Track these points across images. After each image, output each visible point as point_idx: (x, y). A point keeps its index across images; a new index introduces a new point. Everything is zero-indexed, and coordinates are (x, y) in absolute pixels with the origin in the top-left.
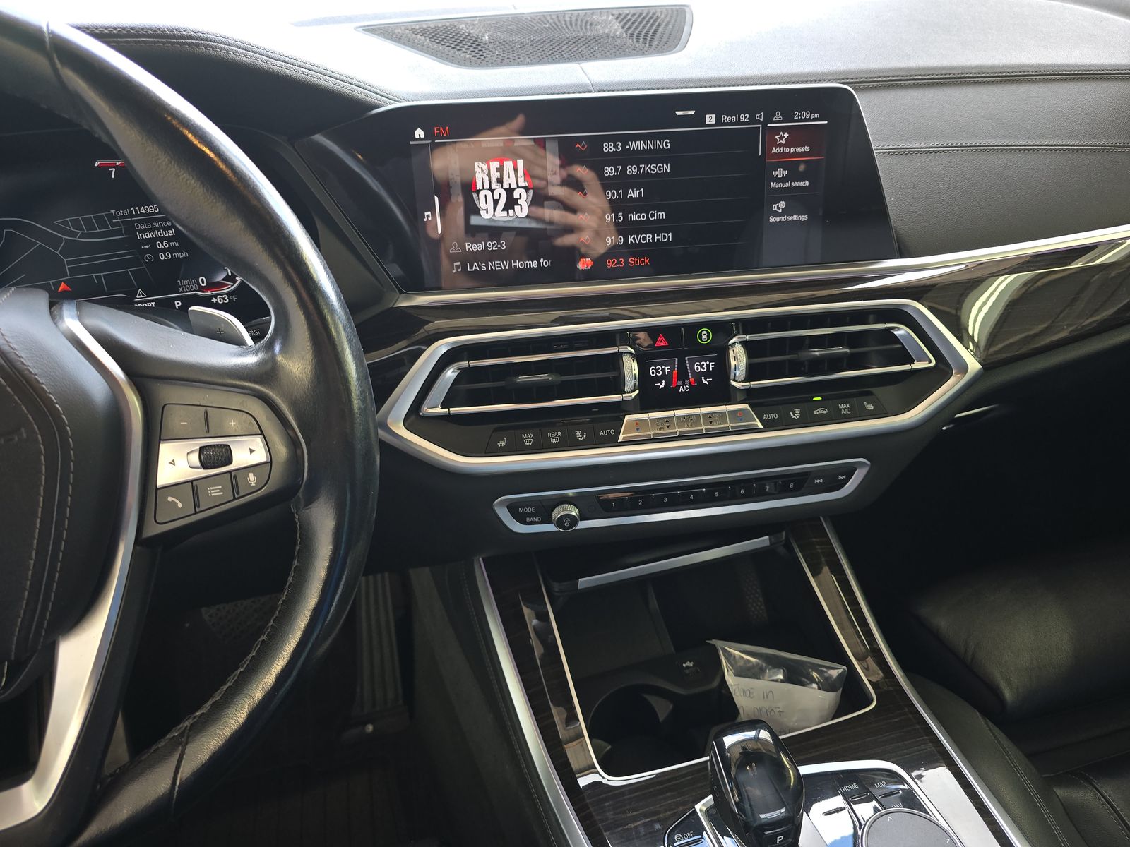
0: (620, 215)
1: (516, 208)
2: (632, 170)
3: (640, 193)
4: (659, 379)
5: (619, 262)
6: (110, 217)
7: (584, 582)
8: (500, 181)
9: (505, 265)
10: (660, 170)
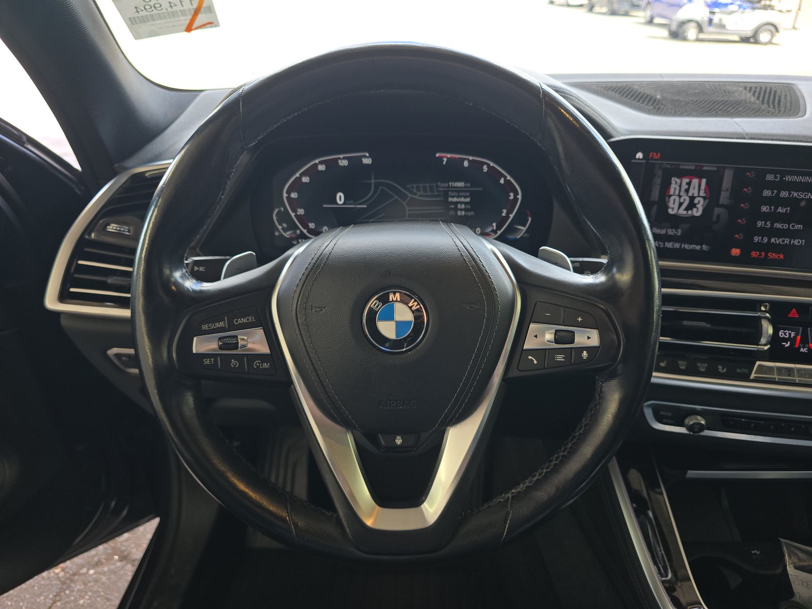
0: (768, 223)
1: (695, 210)
2: (784, 194)
3: (787, 210)
4: (786, 340)
5: (760, 255)
6: (437, 187)
7: (692, 474)
8: (687, 191)
9: (677, 245)
10: (805, 196)
